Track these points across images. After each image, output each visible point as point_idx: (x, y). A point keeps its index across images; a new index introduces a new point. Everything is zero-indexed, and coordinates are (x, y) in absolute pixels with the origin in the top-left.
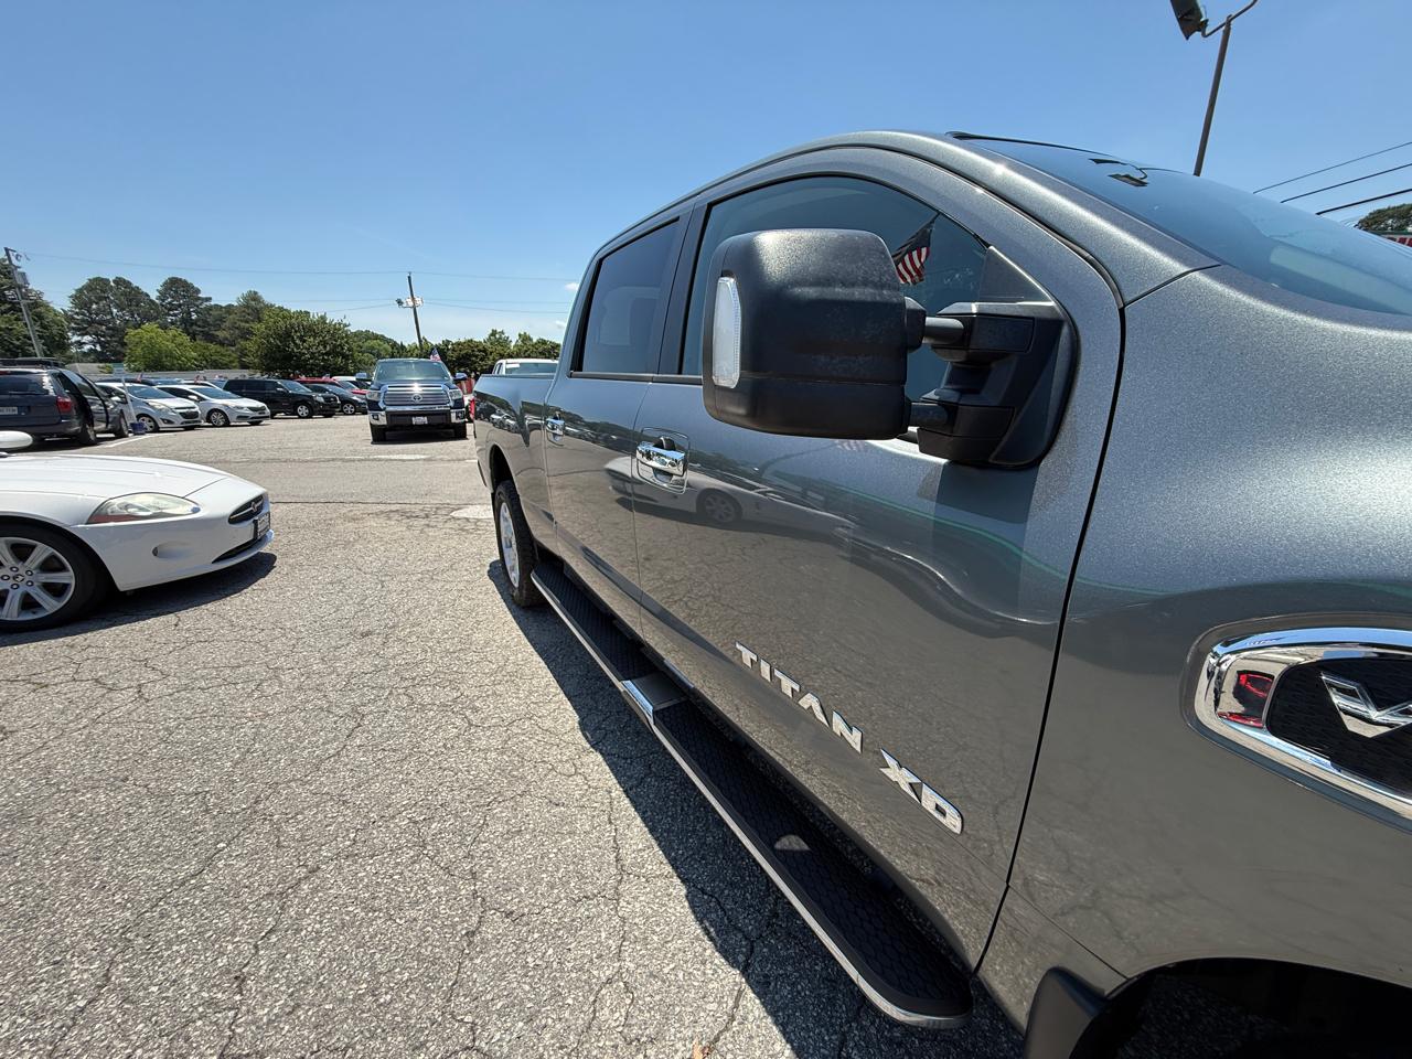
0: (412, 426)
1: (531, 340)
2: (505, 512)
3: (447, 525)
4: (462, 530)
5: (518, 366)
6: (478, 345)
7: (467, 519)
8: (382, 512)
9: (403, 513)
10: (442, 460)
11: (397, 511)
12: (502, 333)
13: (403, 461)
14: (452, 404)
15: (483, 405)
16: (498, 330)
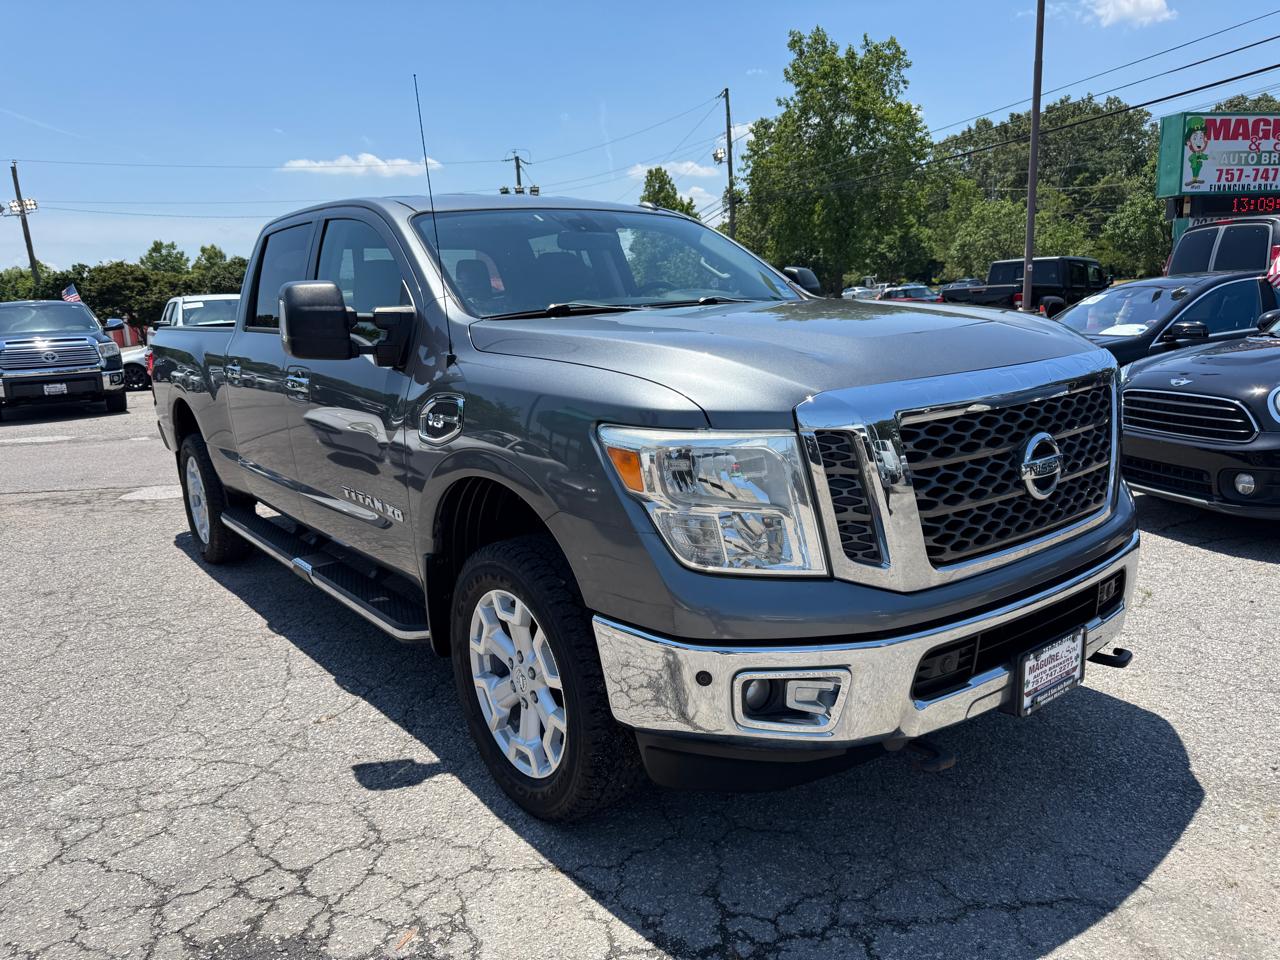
0: (43, 397)
1: (223, 257)
2: (193, 466)
3: (117, 508)
4: (137, 511)
5: (201, 305)
6: (132, 270)
7: (143, 501)
8: (26, 502)
9: (56, 501)
10: (96, 440)
11: (46, 499)
12: (172, 246)
13: (37, 444)
14: (103, 363)
15: (159, 361)
16: (165, 243)
